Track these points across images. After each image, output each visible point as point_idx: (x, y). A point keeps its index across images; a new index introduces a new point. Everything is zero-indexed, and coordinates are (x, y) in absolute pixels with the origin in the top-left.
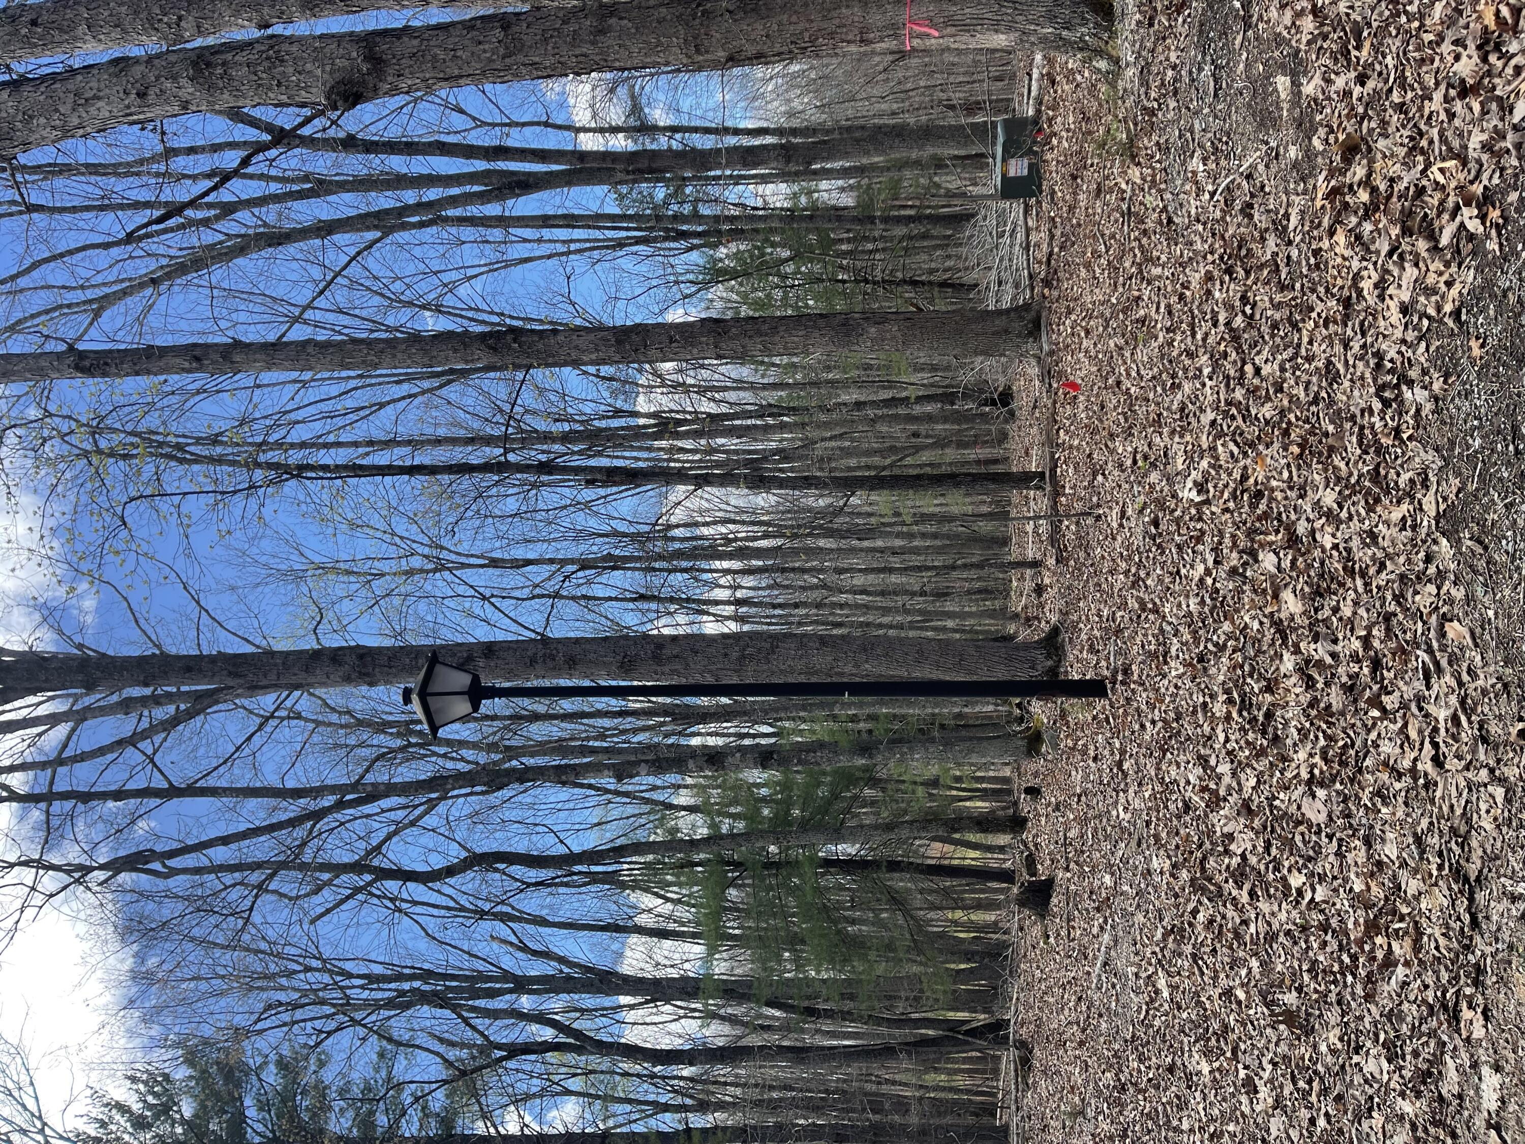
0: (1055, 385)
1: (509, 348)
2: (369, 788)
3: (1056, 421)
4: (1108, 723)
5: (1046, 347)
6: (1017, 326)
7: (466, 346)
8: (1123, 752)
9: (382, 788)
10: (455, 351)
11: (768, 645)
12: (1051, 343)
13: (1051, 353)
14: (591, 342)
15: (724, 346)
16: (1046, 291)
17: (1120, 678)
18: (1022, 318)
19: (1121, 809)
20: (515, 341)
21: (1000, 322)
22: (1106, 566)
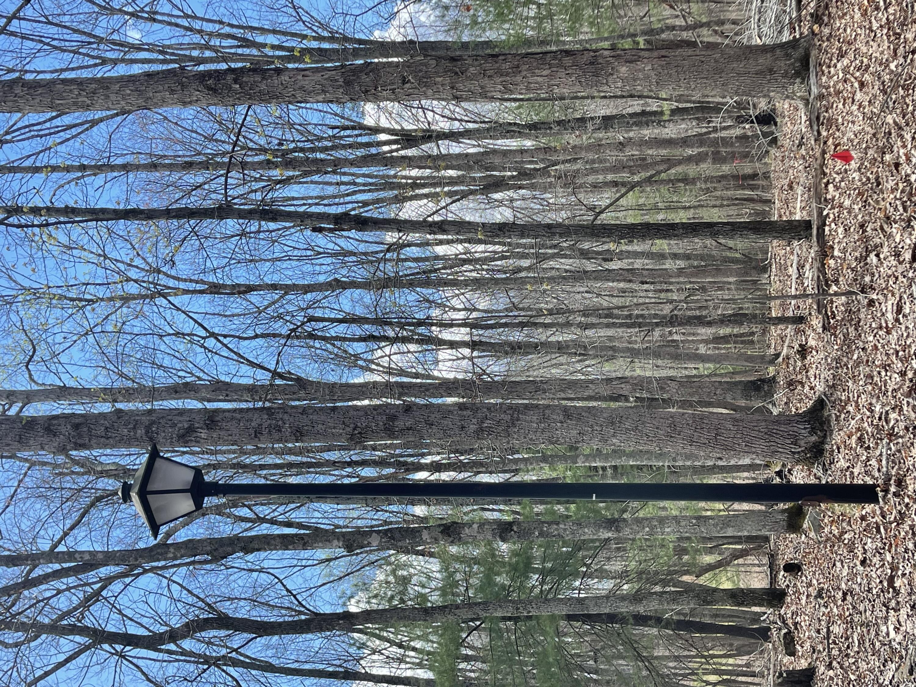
0: (824, 133)
1: (230, 89)
2: (87, 557)
3: (825, 174)
4: (878, 531)
5: (815, 90)
6: (782, 64)
7: (183, 86)
8: (894, 568)
9: (100, 556)
10: (172, 92)
11: (508, 418)
12: (821, 86)
13: (821, 97)
14: (317, 83)
15: (460, 86)
16: (816, 27)
17: (893, 489)
18: (788, 56)
19: (891, 628)
20: (236, 81)
21: (764, 61)
22: (880, 359)
